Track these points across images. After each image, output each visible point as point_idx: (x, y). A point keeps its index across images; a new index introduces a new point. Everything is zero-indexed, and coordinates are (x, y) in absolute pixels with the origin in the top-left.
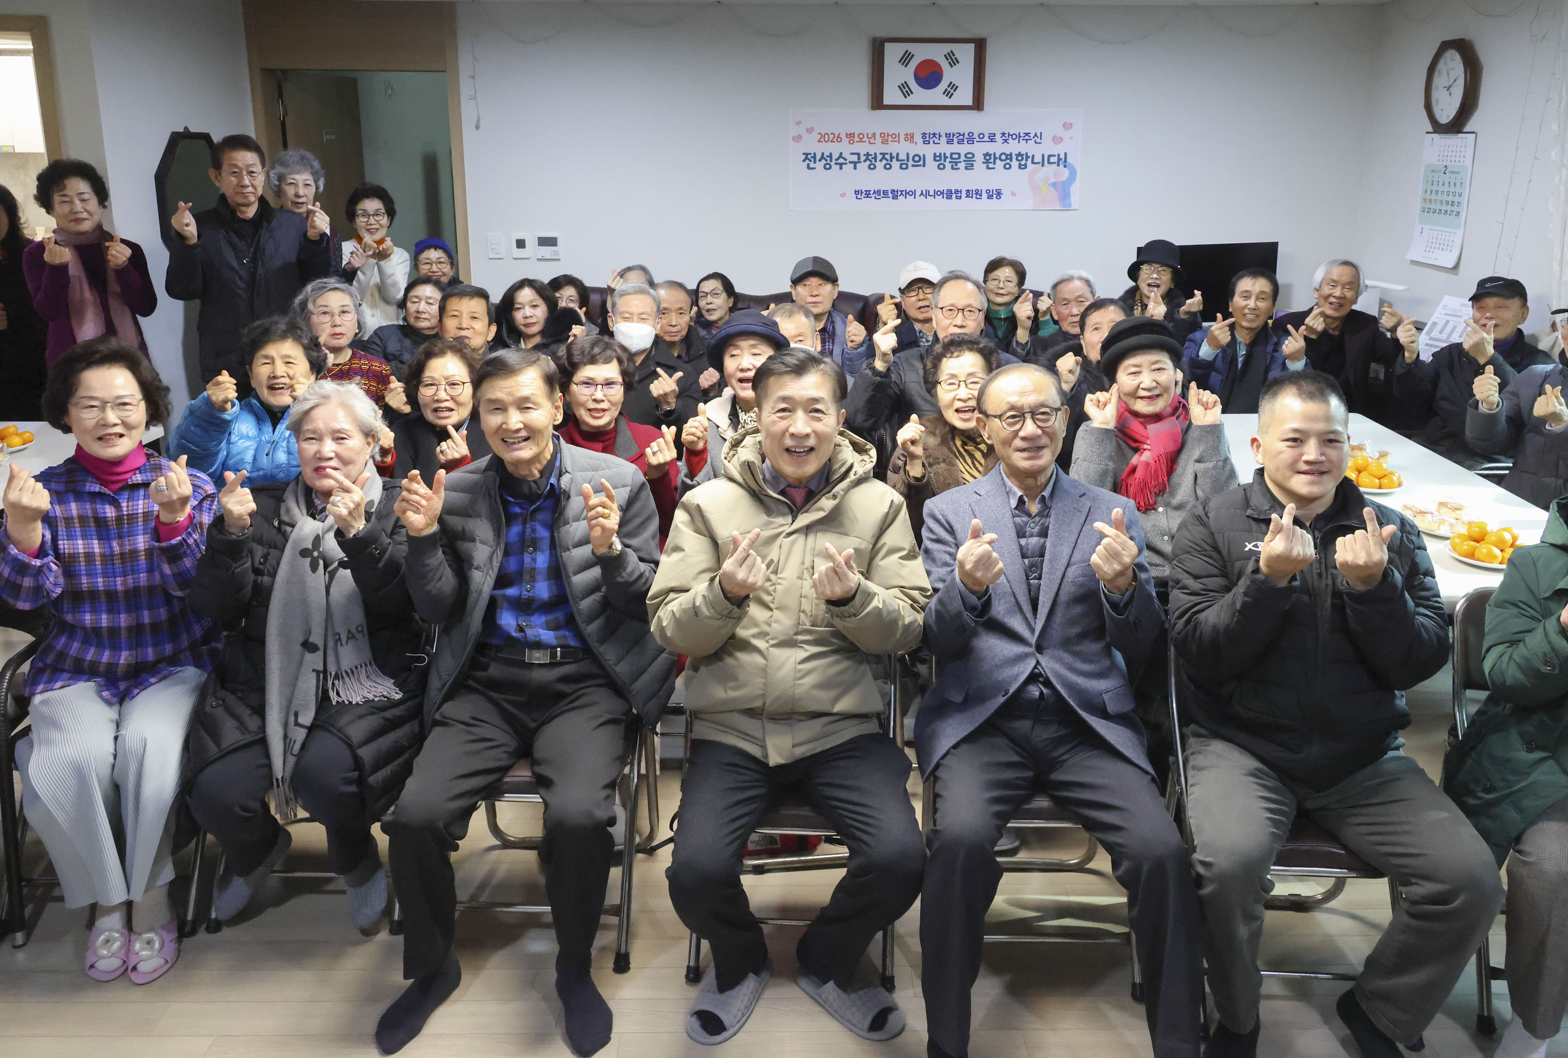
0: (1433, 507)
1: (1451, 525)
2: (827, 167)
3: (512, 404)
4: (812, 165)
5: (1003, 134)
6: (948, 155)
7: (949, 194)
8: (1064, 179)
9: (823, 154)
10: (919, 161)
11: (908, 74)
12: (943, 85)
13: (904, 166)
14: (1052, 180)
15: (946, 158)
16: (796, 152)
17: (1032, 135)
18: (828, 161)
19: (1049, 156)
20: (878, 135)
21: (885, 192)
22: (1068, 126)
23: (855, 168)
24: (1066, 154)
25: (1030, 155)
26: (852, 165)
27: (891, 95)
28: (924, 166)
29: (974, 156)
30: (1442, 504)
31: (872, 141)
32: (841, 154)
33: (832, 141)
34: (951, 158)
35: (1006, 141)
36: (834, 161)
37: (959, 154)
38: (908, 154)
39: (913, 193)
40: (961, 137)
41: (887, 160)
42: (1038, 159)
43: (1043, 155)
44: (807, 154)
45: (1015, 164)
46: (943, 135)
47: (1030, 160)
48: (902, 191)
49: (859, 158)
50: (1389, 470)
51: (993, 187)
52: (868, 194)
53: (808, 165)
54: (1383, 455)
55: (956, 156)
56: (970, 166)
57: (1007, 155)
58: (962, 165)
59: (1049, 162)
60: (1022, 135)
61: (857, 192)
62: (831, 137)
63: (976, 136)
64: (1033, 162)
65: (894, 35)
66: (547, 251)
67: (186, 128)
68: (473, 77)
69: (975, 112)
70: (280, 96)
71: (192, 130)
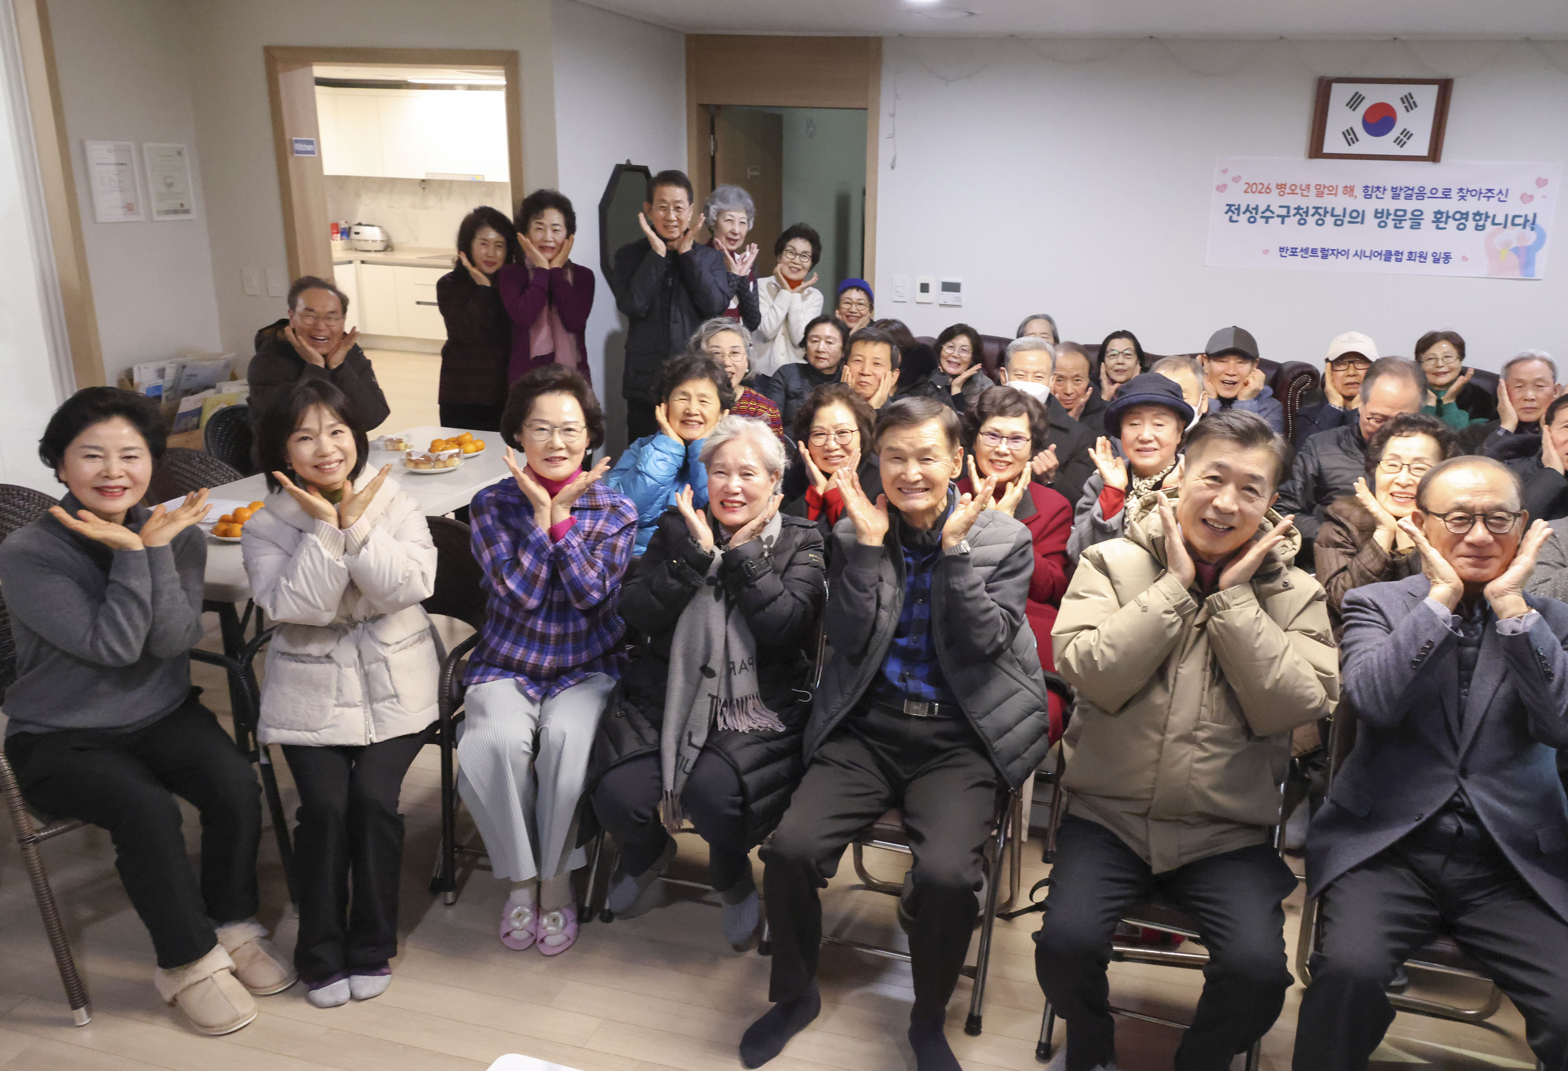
2: (1252, 221)
3: (912, 455)
4: (1235, 218)
5: (1461, 190)
6: (1392, 211)
7: (1388, 256)
8: (1529, 244)
9: (1248, 206)
10: (1357, 217)
11: (1355, 120)
12: (1395, 132)
13: (1339, 223)
14: (1515, 244)
15: (1389, 214)
16: (1219, 202)
17: (1496, 192)
18: (1253, 214)
19: (1514, 217)
20: (1312, 188)
21: (1314, 251)
22: (1541, 182)
23: (1283, 223)
24: (1535, 215)
25: (1491, 214)
26: (1280, 219)
27: (1333, 143)
28: (1362, 223)
31: (1305, 193)
32: (1269, 206)
33: (1260, 192)
34: (1395, 215)
35: (1463, 197)
36: (1260, 214)
37: (1405, 211)
38: (1345, 209)
39: (1345, 253)
40: (1410, 192)
41: (1320, 215)
42: (1500, 219)
43: (1507, 216)
44: (1230, 206)
45: (1471, 224)
46: (1389, 188)
47: (1490, 220)
48: (1333, 250)
49: (1288, 212)
51: (1441, 250)
52: (1294, 252)
53: (1231, 217)
55: (1403, 213)
56: (1416, 225)
57: (1462, 214)
58: (1407, 224)
59: (1513, 224)
60: (1484, 191)
61: (1282, 249)
62: (1260, 187)
63: (1427, 191)
64: (1493, 223)
65: (1342, 74)
66: (950, 297)
67: (628, 161)
68: (893, 115)
69: (1430, 164)
70: (713, 132)
71: (634, 163)
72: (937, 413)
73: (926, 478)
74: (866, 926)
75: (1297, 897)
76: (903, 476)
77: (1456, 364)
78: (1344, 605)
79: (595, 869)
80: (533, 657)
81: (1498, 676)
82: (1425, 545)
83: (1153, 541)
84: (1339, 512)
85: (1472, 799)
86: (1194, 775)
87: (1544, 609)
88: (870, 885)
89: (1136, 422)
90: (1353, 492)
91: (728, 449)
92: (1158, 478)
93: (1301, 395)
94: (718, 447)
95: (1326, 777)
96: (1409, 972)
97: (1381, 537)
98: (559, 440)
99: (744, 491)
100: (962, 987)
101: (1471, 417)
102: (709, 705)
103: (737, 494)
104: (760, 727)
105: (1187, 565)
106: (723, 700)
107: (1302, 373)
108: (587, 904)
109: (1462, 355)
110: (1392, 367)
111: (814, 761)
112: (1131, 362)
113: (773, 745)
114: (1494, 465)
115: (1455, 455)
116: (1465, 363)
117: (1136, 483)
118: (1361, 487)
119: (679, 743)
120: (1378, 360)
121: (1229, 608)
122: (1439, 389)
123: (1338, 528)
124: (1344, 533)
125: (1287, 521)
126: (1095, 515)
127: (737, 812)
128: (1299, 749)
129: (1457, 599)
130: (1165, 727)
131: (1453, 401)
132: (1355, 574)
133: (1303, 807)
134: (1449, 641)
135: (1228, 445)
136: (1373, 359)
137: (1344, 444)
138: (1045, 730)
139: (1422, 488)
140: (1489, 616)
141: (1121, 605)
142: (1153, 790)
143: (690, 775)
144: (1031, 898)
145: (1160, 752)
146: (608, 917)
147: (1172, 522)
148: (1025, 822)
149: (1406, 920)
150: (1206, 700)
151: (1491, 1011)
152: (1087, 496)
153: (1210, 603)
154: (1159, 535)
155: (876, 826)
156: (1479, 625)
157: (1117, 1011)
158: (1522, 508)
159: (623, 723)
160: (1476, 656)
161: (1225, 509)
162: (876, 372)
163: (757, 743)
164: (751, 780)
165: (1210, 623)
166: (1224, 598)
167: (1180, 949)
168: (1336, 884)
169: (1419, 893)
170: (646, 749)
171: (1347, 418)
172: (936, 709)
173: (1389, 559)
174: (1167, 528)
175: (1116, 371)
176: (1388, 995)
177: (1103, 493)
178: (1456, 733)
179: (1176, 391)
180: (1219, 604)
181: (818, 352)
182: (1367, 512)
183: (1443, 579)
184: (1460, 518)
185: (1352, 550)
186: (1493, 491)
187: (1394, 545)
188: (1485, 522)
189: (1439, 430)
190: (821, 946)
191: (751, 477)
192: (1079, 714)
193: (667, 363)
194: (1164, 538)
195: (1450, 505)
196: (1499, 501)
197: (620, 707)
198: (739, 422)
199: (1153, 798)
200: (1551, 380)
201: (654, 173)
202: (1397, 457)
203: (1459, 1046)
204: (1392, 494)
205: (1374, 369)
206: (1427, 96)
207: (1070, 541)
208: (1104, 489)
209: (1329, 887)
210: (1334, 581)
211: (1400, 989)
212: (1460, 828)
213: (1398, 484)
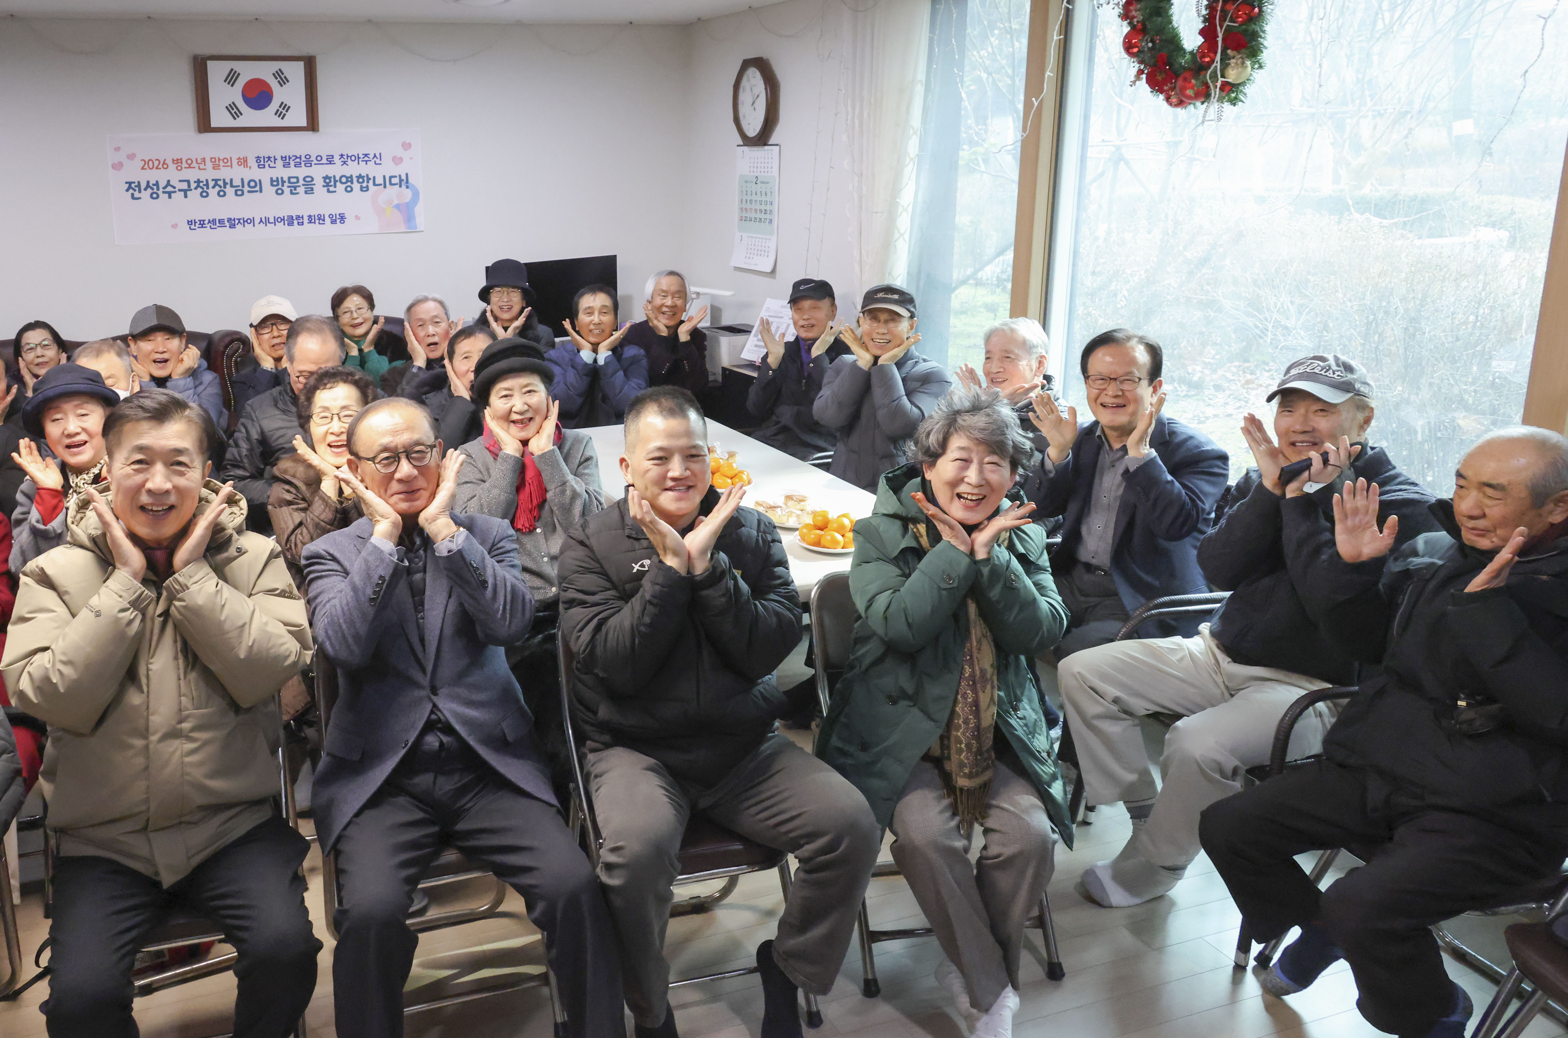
0: (780, 501)
1: (798, 516)
2: (154, 196)
4: (137, 195)
5: (342, 156)
6: (286, 179)
7: (290, 221)
8: (407, 200)
9: (148, 182)
10: (255, 186)
11: (235, 94)
12: (274, 105)
13: (239, 193)
14: (396, 202)
15: (283, 182)
16: (117, 182)
17: (371, 156)
18: (154, 191)
19: (391, 177)
20: (208, 161)
21: (221, 221)
22: (406, 146)
23: (186, 196)
24: (407, 174)
25: (371, 176)
26: (183, 193)
27: (219, 117)
28: (261, 191)
29: (313, 179)
30: (789, 498)
31: (202, 166)
32: (169, 181)
33: (157, 168)
34: (289, 182)
35: (345, 163)
36: (161, 190)
37: (297, 178)
38: (242, 180)
39: (251, 221)
40: (298, 160)
41: (220, 187)
42: (379, 180)
43: (384, 177)
44: (130, 183)
45: (356, 186)
46: (279, 158)
47: (371, 182)
48: (239, 219)
49: (189, 186)
50: (740, 469)
51: (336, 211)
52: (202, 224)
53: (133, 195)
54: (732, 455)
55: (294, 180)
56: (309, 190)
57: (347, 178)
58: (301, 190)
59: (391, 184)
60: (361, 156)
61: (190, 223)
62: (156, 163)
63: (313, 158)
64: (375, 184)
65: (216, 52)
69: (310, 133)
75: (314, 858)
77: (368, 315)
78: (303, 562)
81: (445, 595)
84: (285, 471)
85: (445, 712)
86: (188, 770)
87: (470, 526)
89: (58, 416)
90: (294, 450)
92: (96, 471)
93: (236, 361)
95: (319, 731)
96: (427, 892)
97: (328, 487)
101: (390, 361)
107: (232, 341)
109: (372, 306)
110: (309, 325)
112: (51, 352)
115: (375, 398)
116: (377, 312)
117: (73, 480)
120: (297, 320)
122: (358, 340)
123: (287, 487)
124: (292, 490)
126: (34, 522)
129: (397, 533)
131: (372, 348)
132: (311, 528)
134: (397, 572)
136: (293, 319)
137: (280, 405)
138: (17, 772)
140: (428, 542)
142: (147, 800)
144: (37, 963)
145: (148, 758)
148: (15, 883)
149: (413, 845)
150: (184, 689)
151: (499, 902)
152: (22, 505)
156: (421, 552)
160: (424, 580)
167: (208, 957)
168: (346, 833)
169: (419, 815)
171: (279, 378)
173: (339, 506)
175: (37, 365)
176: (408, 922)
177: (37, 498)
178: (420, 655)
182: (310, 466)
183: (382, 516)
184: (387, 458)
185: (303, 505)
186: (409, 428)
187: (341, 492)
188: (408, 458)
192: (53, 743)
195: (376, 448)
196: (416, 436)
199: (149, 808)
202: (326, 409)
203: (481, 944)
204: (329, 445)
205: (294, 328)
206: (296, 72)
207: (11, 558)
208: (37, 493)
209: (339, 839)
210: (293, 537)
211: (421, 912)
212: (442, 744)
213: (332, 433)
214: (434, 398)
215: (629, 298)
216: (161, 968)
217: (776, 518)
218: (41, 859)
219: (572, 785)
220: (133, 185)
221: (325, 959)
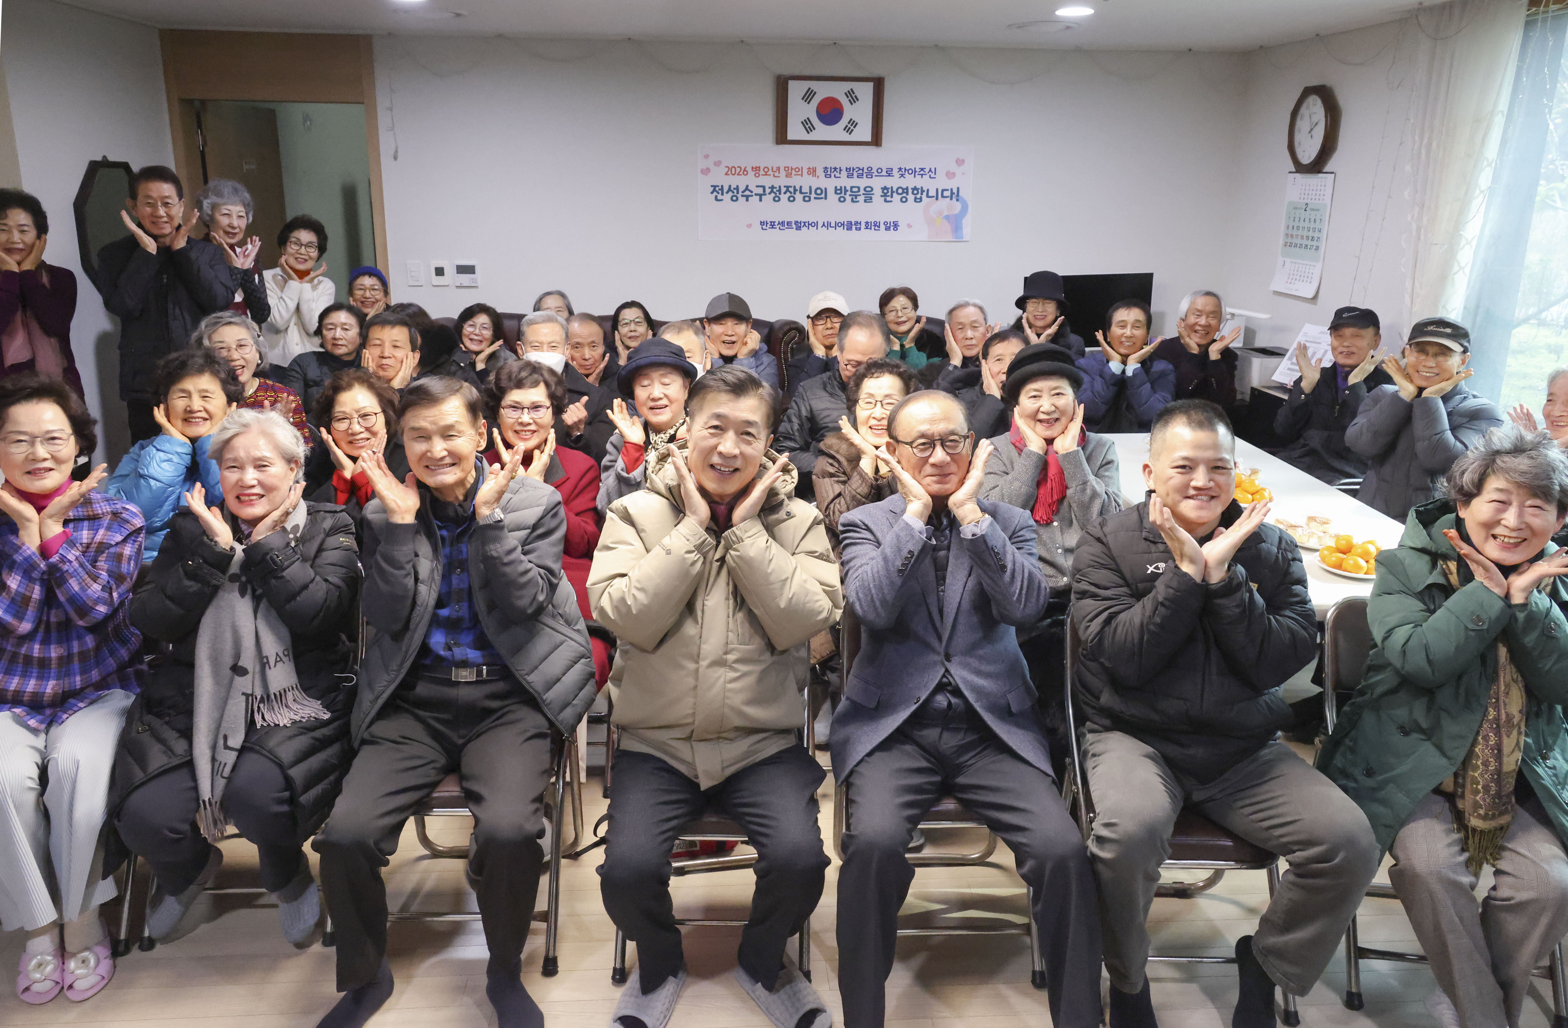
0: (1302, 521)
1: (1320, 538)
2: (734, 199)
3: (436, 433)
4: (720, 197)
5: (900, 169)
6: (848, 188)
7: (849, 226)
8: (957, 212)
9: (730, 186)
10: (821, 194)
11: (810, 111)
12: (844, 121)
13: (807, 199)
14: (946, 213)
15: (846, 191)
16: (705, 184)
17: (927, 170)
18: (735, 193)
19: (943, 190)
20: (782, 169)
21: (789, 224)
22: (960, 162)
23: (761, 200)
24: (958, 189)
25: (925, 189)
26: (758, 197)
27: (795, 131)
28: (826, 198)
29: (872, 189)
30: (1311, 519)
31: (777, 174)
32: (747, 186)
33: (738, 174)
34: (851, 191)
35: (902, 175)
36: (740, 193)
37: (859, 188)
38: (810, 188)
39: (815, 225)
40: (861, 172)
41: (791, 193)
42: (932, 193)
43: (937, 190)
44: (714, 187)
45: (911, 197)
46: (844, 169)
47: (925, 194)
48: (804, 222)
49: (764, 191)
50: (1262, 486)
51: (891, 219)
52: (773, 225)
53: (716, 197)
54: (1255, 472)
55: (856, 190)
56: (868, 199)
57: (903, 189)
58: (861, 198)
59: (943, 196)
60: (918, 170)
61: (762, 223)
62: (738, 170)
63: (874, 170)
64: (928, 196)
65: (797, 72)
66: (465, 279)
67: (104, 157)
68: (391, 109)
69: (874, 147)
70: (200, 126)
71: (111, 158)
72: (457, 391)
73: (451, 453)
74: (434, 895)
75: (828, 785)
76: (429, 454)
77: (912, 314)
78: (840, 528)
79: (128, 898)
80: (31, 685)
82: (898, 469)
83: (670, 489)
84: (830, 447)
85: (956, 678)
86: (728, 694)
87: (993, 512)
88: (436, 854)
90: (839, 429)
91: (238, 442)
92: (672, 432)
94: (228, 441)
96: (926, 833)
97: (866, 465)
98: (42, 451)
99: (260, 483)
100: (536, 932)
102: (244, 704)
103: (253, 486)
104: (302, 717)
105: (702, 508)
106: (259, 697)
107: (790, 330)
108: (123, 936)
109: (916, 306)
110: (860, 319)
111: (364, 742)
112: (642, 329)
113: (318, 734)
114: (944, 397)
115: (916, 390)
117: (653, 437)
118: (845, 424)
119: (214, 748)
120: (849, 314)
121: (743, 541)
123: (831, 461)
125: (783, 458)
126: (619, 470)
127: (285, 808)
128: (818, 657)
130: (698, 656)
132: (848, 499)
133: (827, 706)
135: (724, 397)
136: (845, 314)
138: (592, 675)
139: (891, 420)
141: (648, 551)
142: (694, 714)
143: (229, 779)
144: (595, 834)
145: (697, 679)
146: (149, 945)
147: (684, 471)
148: (583, 765)
149: (917, 789)
150: (731, 626)
151: (989, 853)
152: (610, 454)
153: (726, 539)
154: (675, 483)
155: (435, 795)
157: (682, 922)
158: (969, 430)
159: (146, 738)
161: (728, 453)
162: (396, 354)
163: (301, 734)
164: (297, 773)
165: (728, 556)
166: (738, 532)
167: (734, 853)
168: (859, 769)
169: (924, 764)
170: (176, 761)
172: (485, 672)
173: (874, 483)
174: (681, 477)
175: (630, 338)
177: (624, 449)
179: (679, 352)
180: (734, 539)
181: (335, 339)
182: (852, 444)
185: (844, 478)
187: (877, 470)
189: (901, 370)
190: (388, 924)
191: (267, 468)
193: (162, 362)
194: (679, 486)
197: (142, 722)
198: (248, 415)
199: (694, 721)
200: (984, 322)
201: (136, 168)
202: (871, 395)
204: (870, 427)
205: (846, 322)
206: (866, 91)
207: (598, 497)
208: (624, 446)
209: (851, 773)
210: (832, 506)
211: (920, 848)
212: (950, 703)
213: (874, 418)
214: (969, 393)
215: (1162, 315)
216: (693, 856)
217: (1299, 537)
218: (604, 749)
219: (1068, 760)
220: (717, 189)
221: (832, 874)
